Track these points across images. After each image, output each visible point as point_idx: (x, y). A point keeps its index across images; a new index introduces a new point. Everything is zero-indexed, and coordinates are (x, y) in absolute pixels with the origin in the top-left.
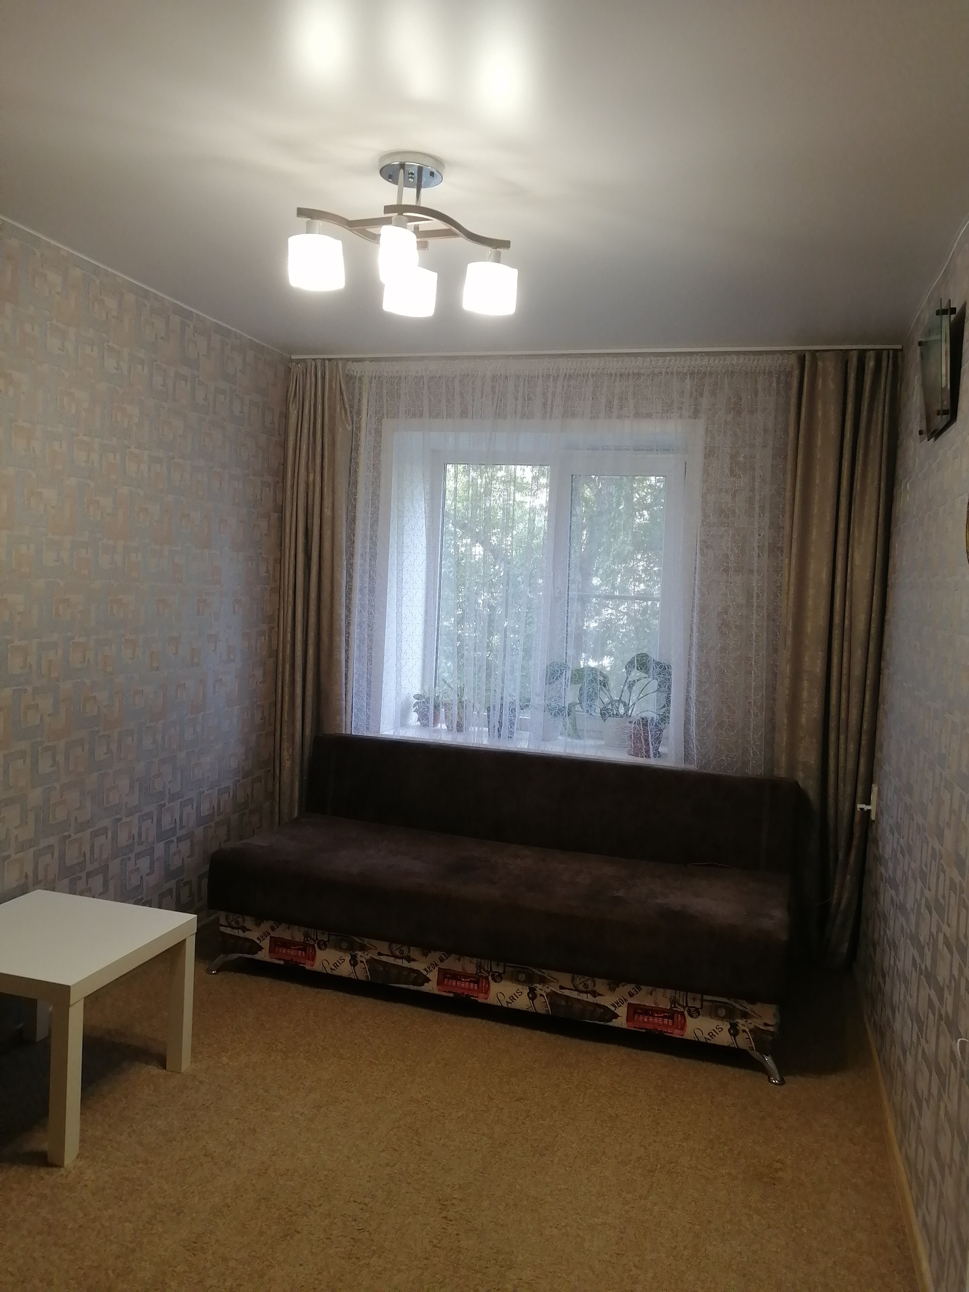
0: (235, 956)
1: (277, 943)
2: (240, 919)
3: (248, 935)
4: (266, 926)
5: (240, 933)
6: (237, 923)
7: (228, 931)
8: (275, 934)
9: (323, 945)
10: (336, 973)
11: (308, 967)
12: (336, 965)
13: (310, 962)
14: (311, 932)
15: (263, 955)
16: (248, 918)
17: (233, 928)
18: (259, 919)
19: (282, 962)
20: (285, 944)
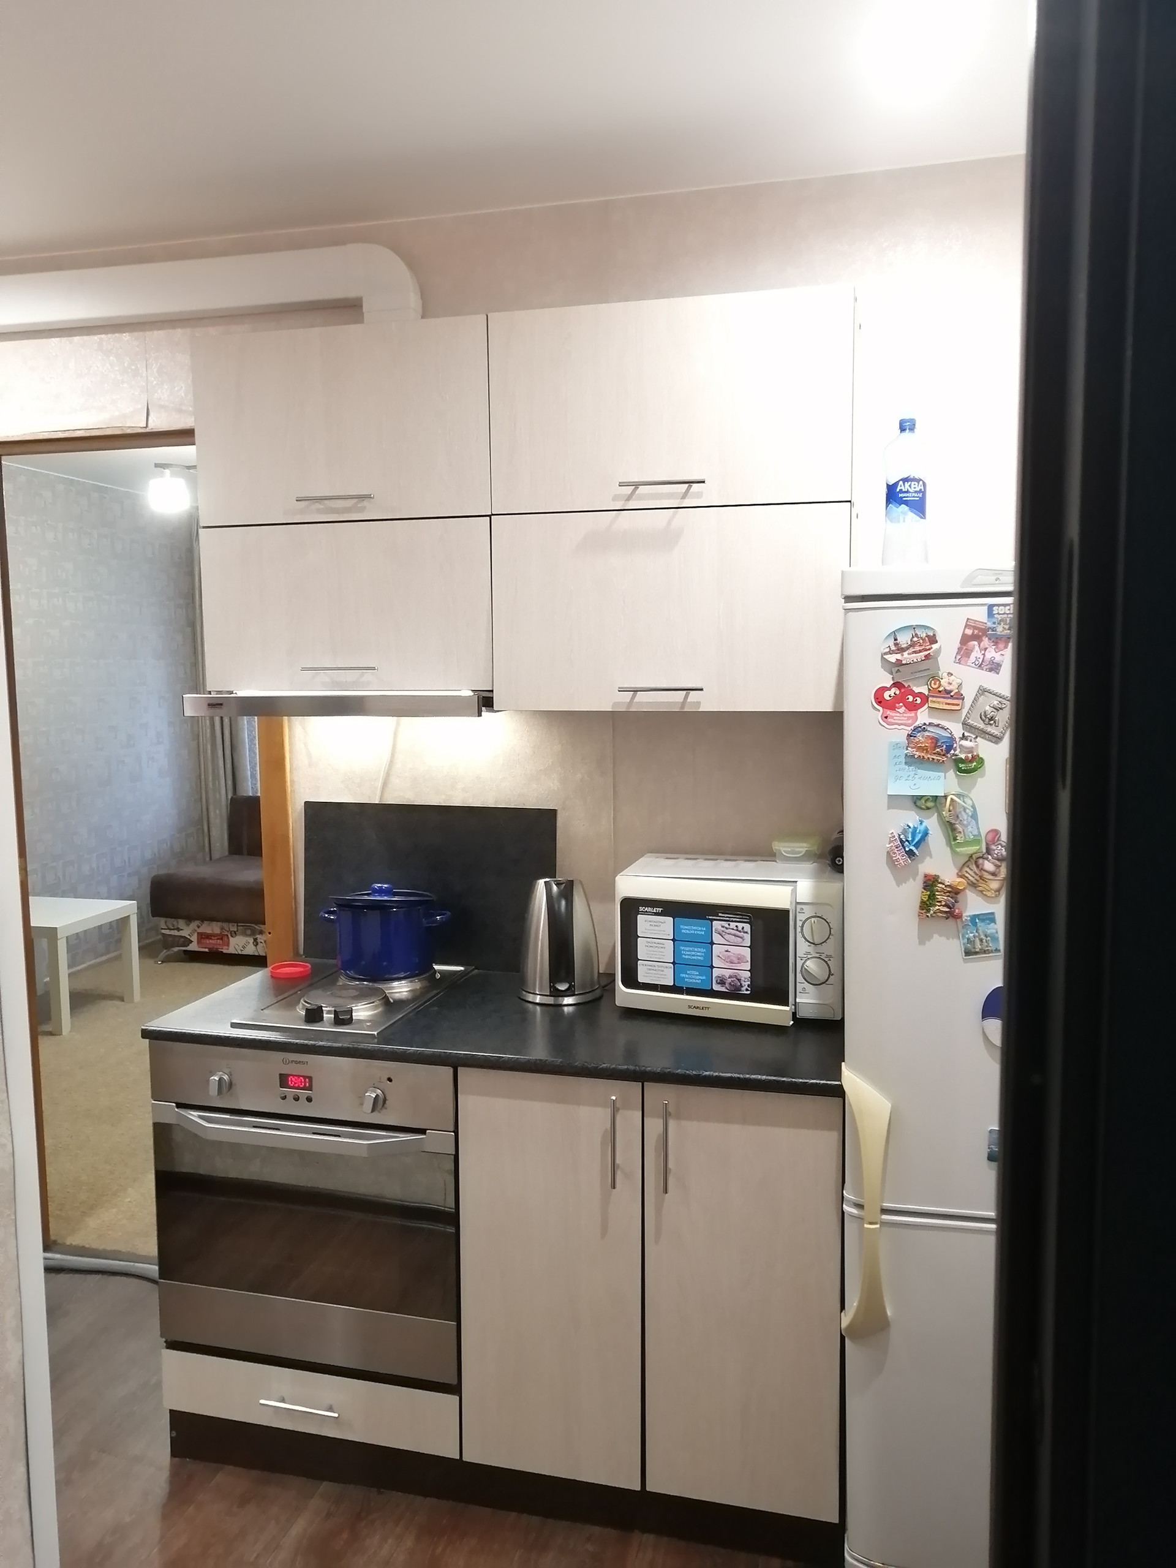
0: (176, 949)
1: (202, 937)
2: (175, 923)
3: (181, 933)
4: (194, 925)
5: (175, 933)
6: (173, 926)
7: (167, 932)
8: (200, 930)
9: (234, 934)
10: (244, 953)
11: (225, 951)
12: (243, 947)
13: (226, 947)
14: (225, 925)
15: (193, 947)
16: (180, 920)
17: (171, 929)
18: (189, 919)
19: (207, 950)
20: (208, 936)
